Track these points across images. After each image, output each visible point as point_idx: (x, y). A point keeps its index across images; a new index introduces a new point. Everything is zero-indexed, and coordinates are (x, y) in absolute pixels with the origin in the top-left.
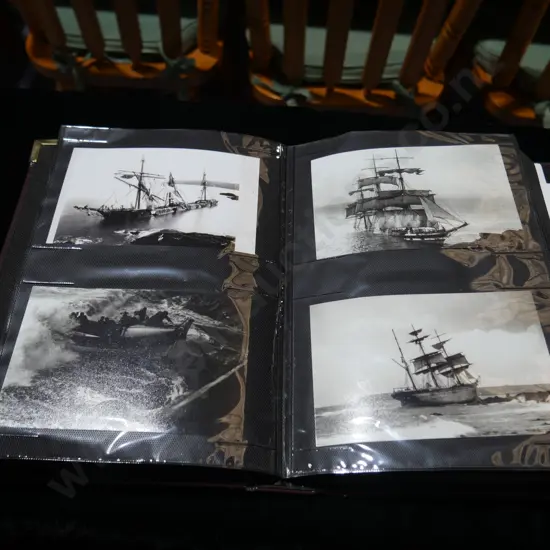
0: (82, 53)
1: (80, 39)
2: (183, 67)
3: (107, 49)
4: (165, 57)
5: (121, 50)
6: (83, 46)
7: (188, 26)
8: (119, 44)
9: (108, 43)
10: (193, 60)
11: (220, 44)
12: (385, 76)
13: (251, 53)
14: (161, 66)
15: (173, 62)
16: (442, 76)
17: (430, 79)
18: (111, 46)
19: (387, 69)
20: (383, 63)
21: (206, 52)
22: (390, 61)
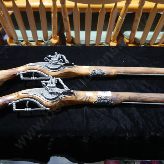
0: (22, 41)
1: (22, 38)
2: (49, 43)
3: (29, 40)
4: (44, 41)
5: (33, 40)
6: (23, 40)
7: (50, 33)
8: (32, 38)
9: (29, 38)
10: (51, 41)
11: (58, 37)
12: (101, 42)
13: (66, 39)
14: (43, 43)
15: (46, 42)
16: (116, 41)
17: (113, 42)
18: (30, 39)
19: (101, 40)
20: (100, 39)
21: (54, 39)
22: (102, 38)
